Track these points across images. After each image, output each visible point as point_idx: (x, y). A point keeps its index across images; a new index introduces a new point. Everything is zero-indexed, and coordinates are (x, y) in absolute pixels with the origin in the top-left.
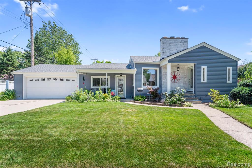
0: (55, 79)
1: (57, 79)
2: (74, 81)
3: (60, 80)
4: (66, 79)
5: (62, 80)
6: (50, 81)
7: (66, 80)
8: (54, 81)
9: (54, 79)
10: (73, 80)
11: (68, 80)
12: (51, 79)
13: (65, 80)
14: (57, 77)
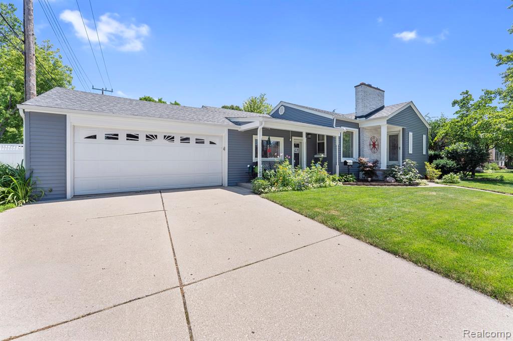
0: (169, 137)
1: (173, 138)
2: (215, 144)
3: (181, 140)
4: (197, 139)
5: (185, 140)
6: (155, 141)
7: (196, 143)
8: (166, 142)
9: (165, 136)
10: (211, 143)
11: (200, 141)
12: (156, 136)
13: (193, 141)
14: (173, 133)
